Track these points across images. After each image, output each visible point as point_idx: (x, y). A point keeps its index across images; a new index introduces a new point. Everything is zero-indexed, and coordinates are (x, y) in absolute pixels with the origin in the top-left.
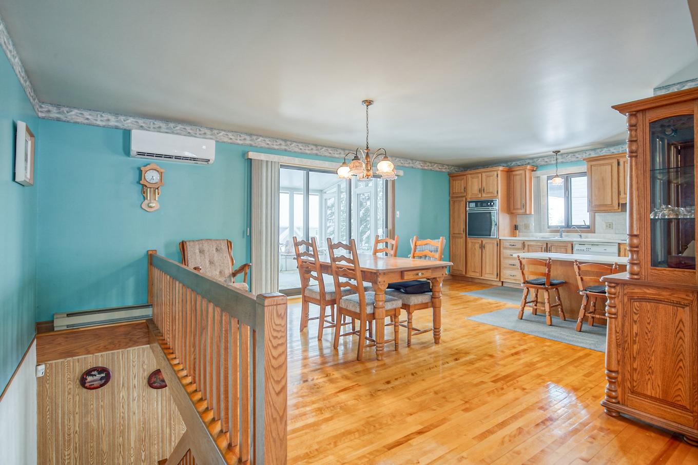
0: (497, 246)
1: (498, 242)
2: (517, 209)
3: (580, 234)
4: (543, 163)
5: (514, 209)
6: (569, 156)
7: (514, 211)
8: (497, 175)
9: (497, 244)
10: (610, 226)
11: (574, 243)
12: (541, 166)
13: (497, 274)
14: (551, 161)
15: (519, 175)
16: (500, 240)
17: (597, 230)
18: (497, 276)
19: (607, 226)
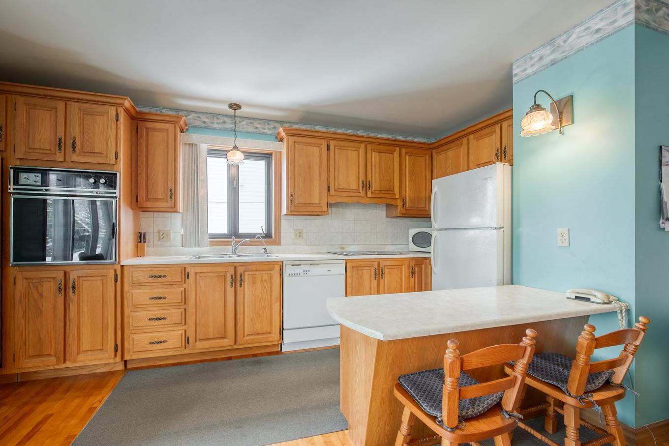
0: (116, 281)
1: (119, 273)
2: (157, 200)
3: (264, 247)
4: (198, 123)
5: (148, 199)
6: (244, 123)
7: (148, 204)
8: (117, 115)
9: (116, 276)
10: (299, 234)
11: (285, 263)
12: (195, 127)
13: (116, 346)
14: (213, 123)
15: (161, 130)
16: (122, 266)
17: (283, 241)
18: (116, 350)
19: (296, 235)
